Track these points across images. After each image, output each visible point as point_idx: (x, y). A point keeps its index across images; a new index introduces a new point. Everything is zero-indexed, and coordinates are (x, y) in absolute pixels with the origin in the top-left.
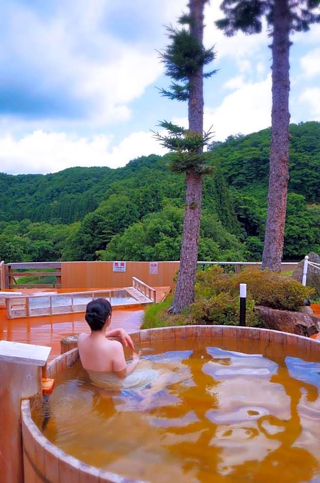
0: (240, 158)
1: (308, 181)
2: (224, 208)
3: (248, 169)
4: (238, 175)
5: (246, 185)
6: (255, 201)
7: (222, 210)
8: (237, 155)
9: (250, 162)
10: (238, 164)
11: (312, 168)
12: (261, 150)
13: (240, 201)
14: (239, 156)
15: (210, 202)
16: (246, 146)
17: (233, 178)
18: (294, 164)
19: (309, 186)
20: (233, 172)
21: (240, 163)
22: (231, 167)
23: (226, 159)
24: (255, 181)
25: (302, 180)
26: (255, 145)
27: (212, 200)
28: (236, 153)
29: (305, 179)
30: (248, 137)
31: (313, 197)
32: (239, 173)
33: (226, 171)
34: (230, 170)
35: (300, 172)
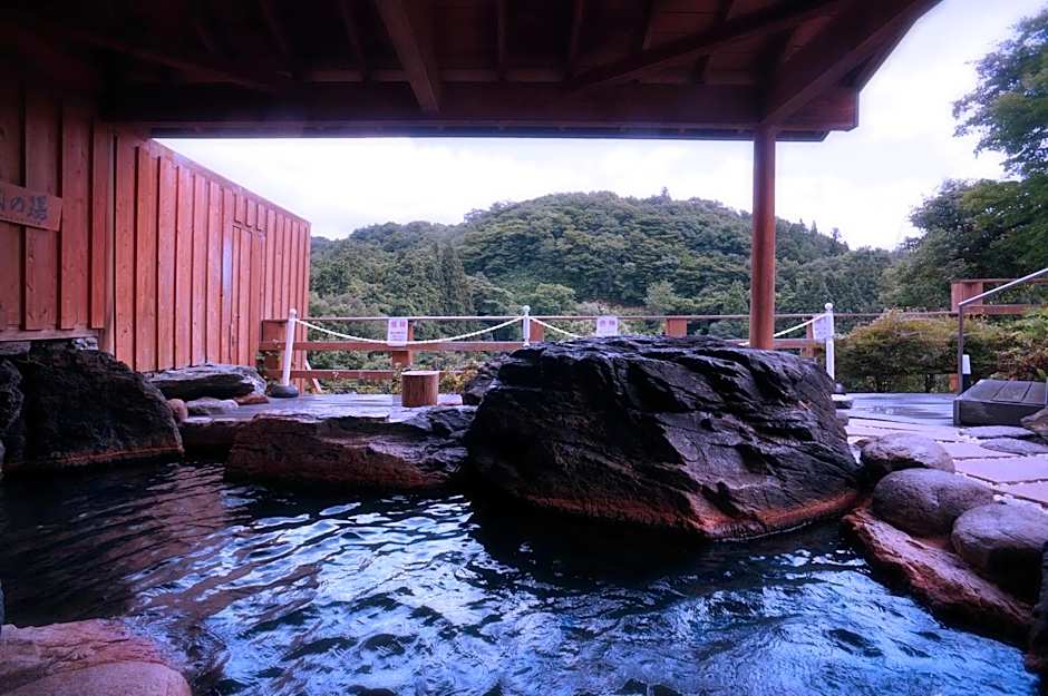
0: (498, 233)
1: (588, 270)
2: (454, 302)
3: (508, 249)
4: (493, 257)
5: (505, 272)
6: (509, 294)
7: (450, 304)
8: (496, 228)
9: (511, 239)
10: (495, 242)
11: (593, 253)
12: (529, 224)
13: (486, 293)
14: (499, 230)
15: (430, 291)
16: (511, 218)
17: (487, 261)
18: (571, 246)
19: (589, 277)
20: (487, 253)
21: (498, 240)
22: (485, 245)
23: (481, 233)
24: (518, 266)
25: (581, 269)
26: (523, 216)
27: (433, 289)
28: (495, 227)
29: (585, 267)
30: (516, 206)
31: (595, 293)
32: (496, 255)
33: (478, 251)
34: (483, 250)
35: (577, 258)
